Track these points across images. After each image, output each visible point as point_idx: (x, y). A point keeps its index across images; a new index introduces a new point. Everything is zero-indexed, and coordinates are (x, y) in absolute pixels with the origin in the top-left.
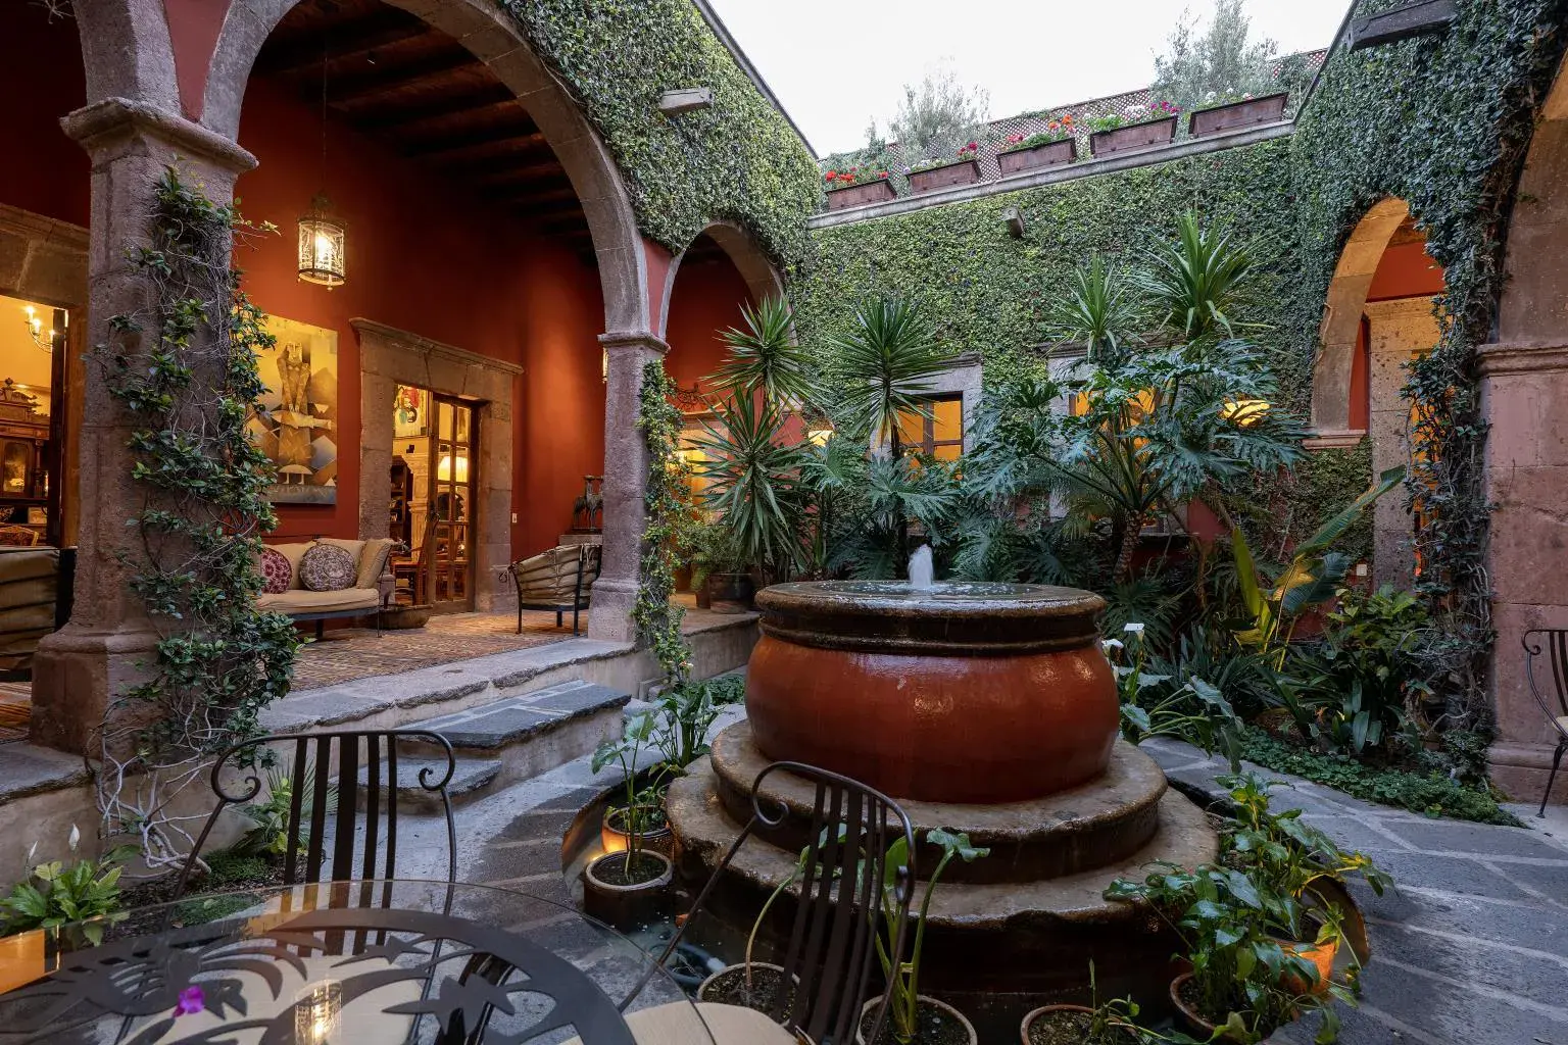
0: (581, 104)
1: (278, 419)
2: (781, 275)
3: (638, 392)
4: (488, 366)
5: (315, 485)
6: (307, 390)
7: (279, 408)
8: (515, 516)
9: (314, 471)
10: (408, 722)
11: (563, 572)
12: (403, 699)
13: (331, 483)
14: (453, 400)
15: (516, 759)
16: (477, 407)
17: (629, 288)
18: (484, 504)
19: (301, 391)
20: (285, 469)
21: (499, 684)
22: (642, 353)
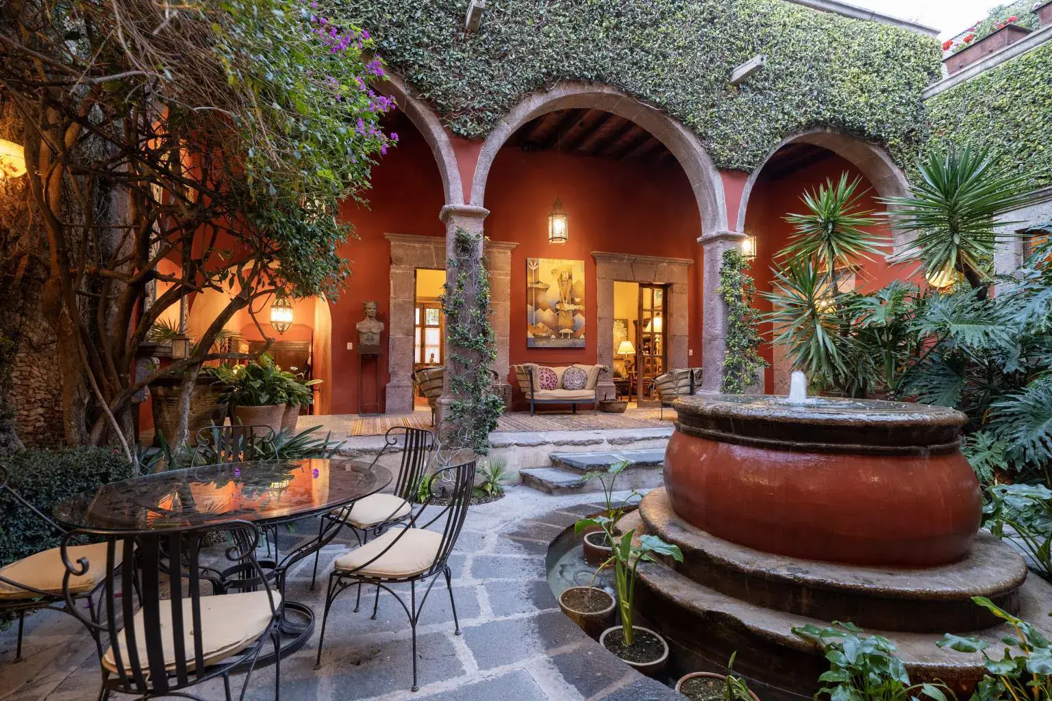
0: (664, 110)
1: (558, 307)
2: (887, 150)
3: (719, 270)
4: (670, 263)
5: (576, 338)
6: (571, 292)
7: (558, 302)
8: (691, 351)
9: (575, 331)
10: (558, 452)
11: (679, 385)
12: (555, 441)
13: (582, 336)
14: (650, 285)
15: (594, 479)
16: (666, 288)
17: (712, 205)
18: (671, 346)
19: (568, 293)
20: (561, 331)
21: (611, 442)
22: (721, 245)
